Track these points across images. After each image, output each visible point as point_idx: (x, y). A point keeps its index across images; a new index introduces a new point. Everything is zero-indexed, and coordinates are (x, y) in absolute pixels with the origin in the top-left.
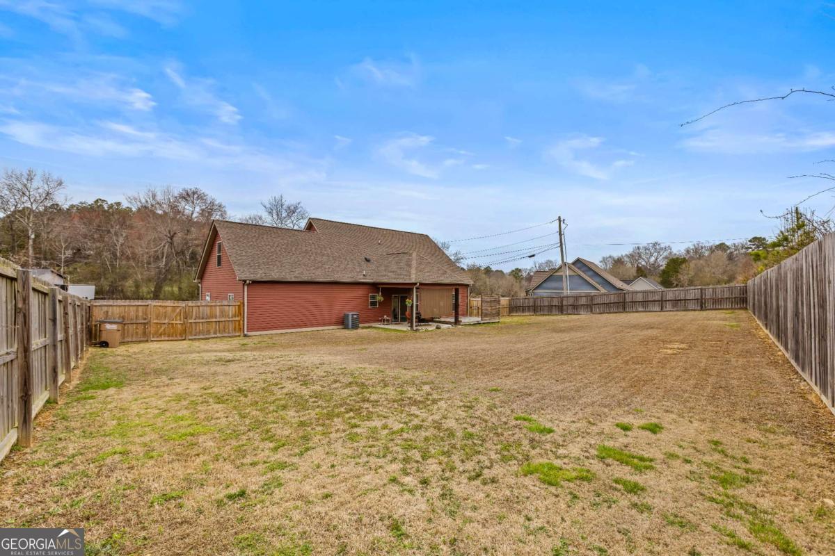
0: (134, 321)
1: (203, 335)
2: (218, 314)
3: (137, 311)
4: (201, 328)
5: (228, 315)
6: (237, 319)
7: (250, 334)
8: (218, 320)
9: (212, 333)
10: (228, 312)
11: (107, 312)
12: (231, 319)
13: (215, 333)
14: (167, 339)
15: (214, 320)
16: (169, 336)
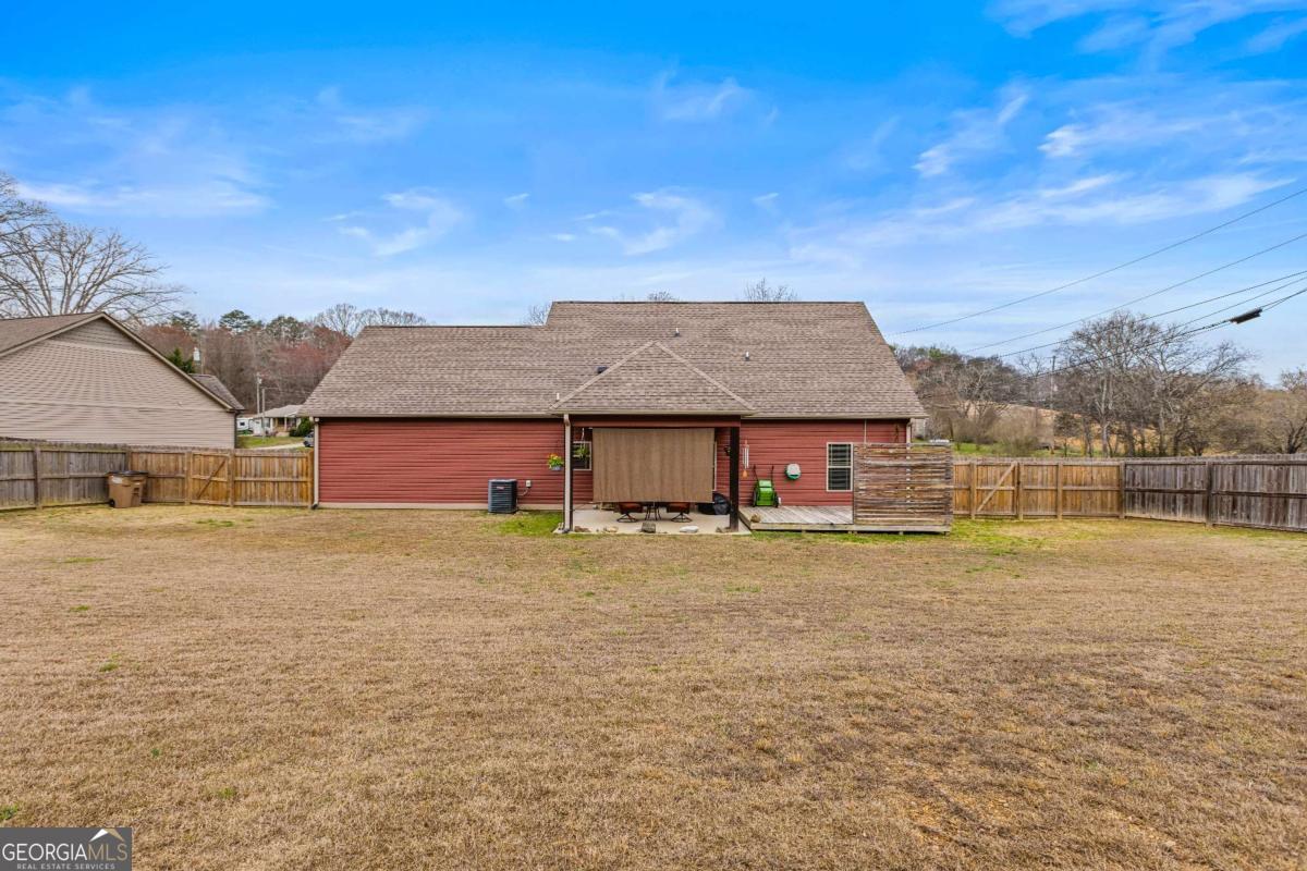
0: (172, 474)
1: (257, 501)
2: (277, 471)
3: (177, 460)
4: (253, 490)
5: (292, 473)
6: (304, 479)
7: (323, 504)
8: (276, 479)
9: (268, 500)
10: (292, 467)
11: (146, 461)
12: (296, 479)
13: (272, 499)
14: (212, 502)
15: (271, 479)
16: (213, 499)
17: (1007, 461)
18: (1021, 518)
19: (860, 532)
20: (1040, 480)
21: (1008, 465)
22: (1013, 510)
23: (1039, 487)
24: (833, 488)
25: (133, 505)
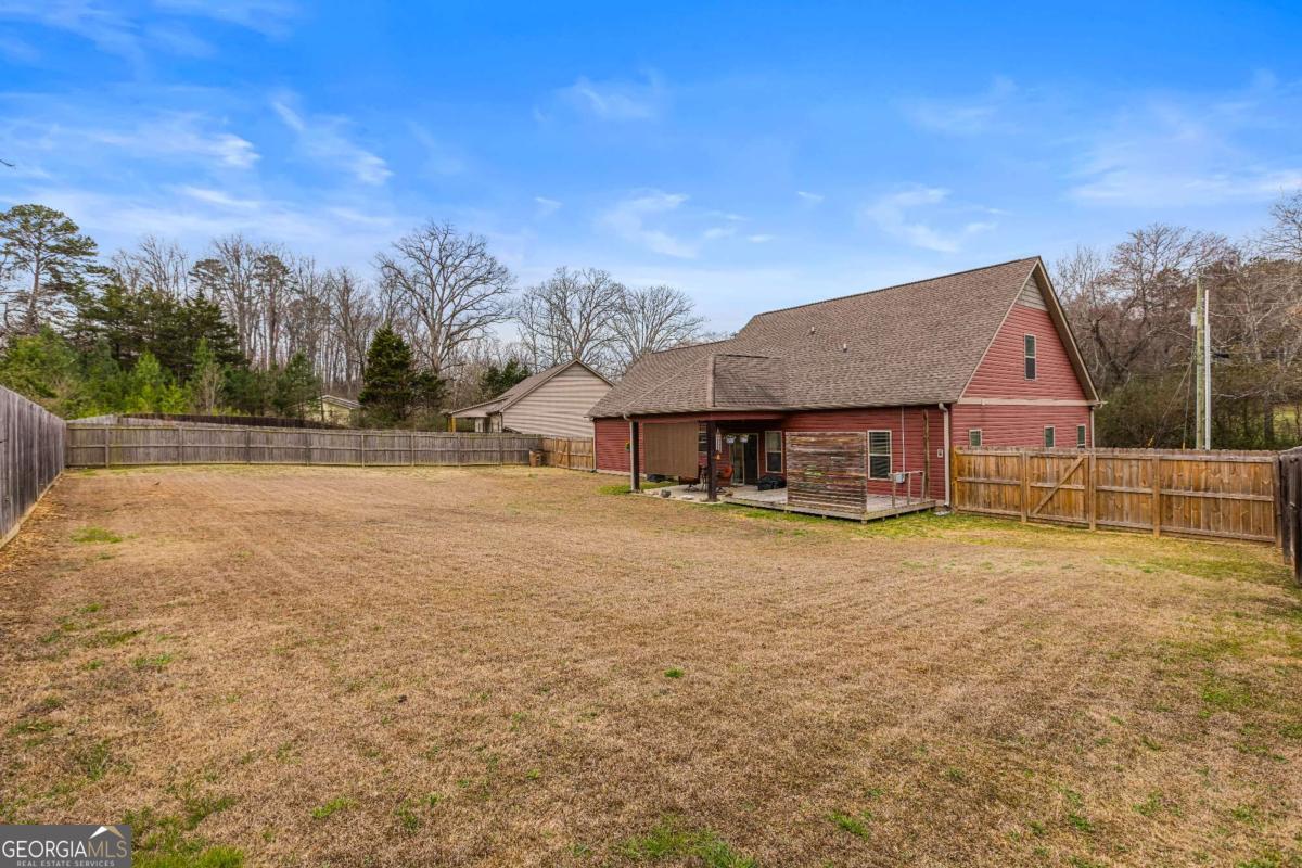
1: (577, 467)
4: (575, 460)
6: (591, 455)
7: (597, 470)
8: (582, 454)
10: (587, 447)
12: (588, 455)
15: (580, 454)
17: (1073, 451)
18: (1093, 528)
19: (793, 512)
20: (1126, 477)
21: (1075, 458)
22: (1085, 517)
23: (1123, 489)
24: (876, 476)
25: (537, 466)
